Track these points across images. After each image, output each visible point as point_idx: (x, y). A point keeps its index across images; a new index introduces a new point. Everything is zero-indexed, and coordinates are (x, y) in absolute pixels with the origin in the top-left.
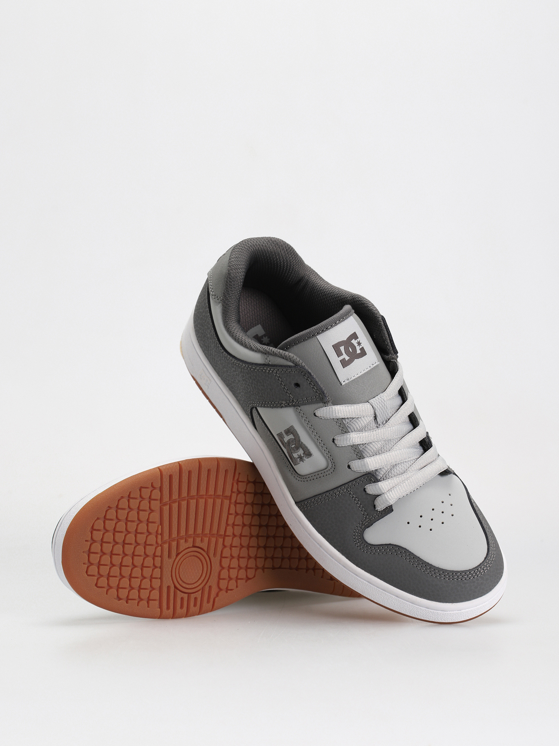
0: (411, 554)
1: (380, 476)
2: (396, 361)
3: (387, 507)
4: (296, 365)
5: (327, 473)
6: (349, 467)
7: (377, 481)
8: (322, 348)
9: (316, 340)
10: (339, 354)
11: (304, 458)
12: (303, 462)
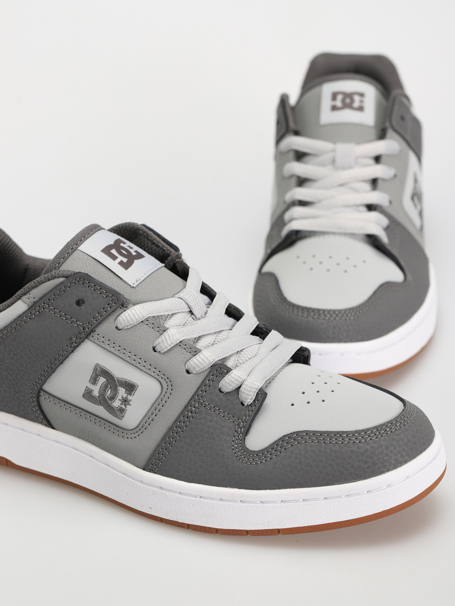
0: (314, 433)
1: (230, 364)
2: (181, 260)
3: (258, 392)
4: (67, 277)
5: (165, 399)
6: (188, 372)
7: (229, 370)
8: (90, 257)
9: (79, 252)
10: (114, 258)
11: (130, 397)
12: (130, 405)
